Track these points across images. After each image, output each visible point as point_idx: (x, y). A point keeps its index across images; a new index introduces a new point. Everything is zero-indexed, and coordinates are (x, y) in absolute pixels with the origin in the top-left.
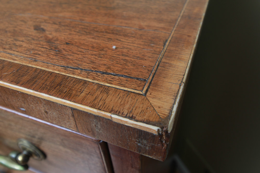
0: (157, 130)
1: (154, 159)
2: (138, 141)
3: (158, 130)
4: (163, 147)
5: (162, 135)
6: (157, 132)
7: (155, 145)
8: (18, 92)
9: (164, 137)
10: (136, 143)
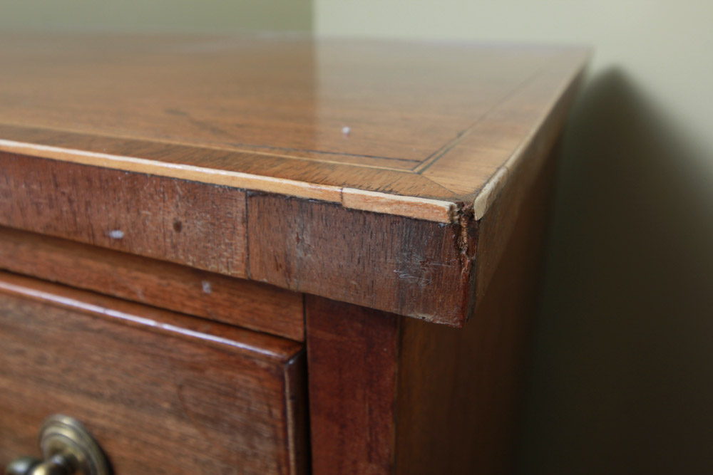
0: (447, 209)
1: (438, 322)
2: (400, 262)
3: (452, 208)
4: (460, 270)
5: (460, 227)
6: (448, 213)
7: (443, 265)
8: (122, 172)
9: (464, 233)
10: (395, 271)
